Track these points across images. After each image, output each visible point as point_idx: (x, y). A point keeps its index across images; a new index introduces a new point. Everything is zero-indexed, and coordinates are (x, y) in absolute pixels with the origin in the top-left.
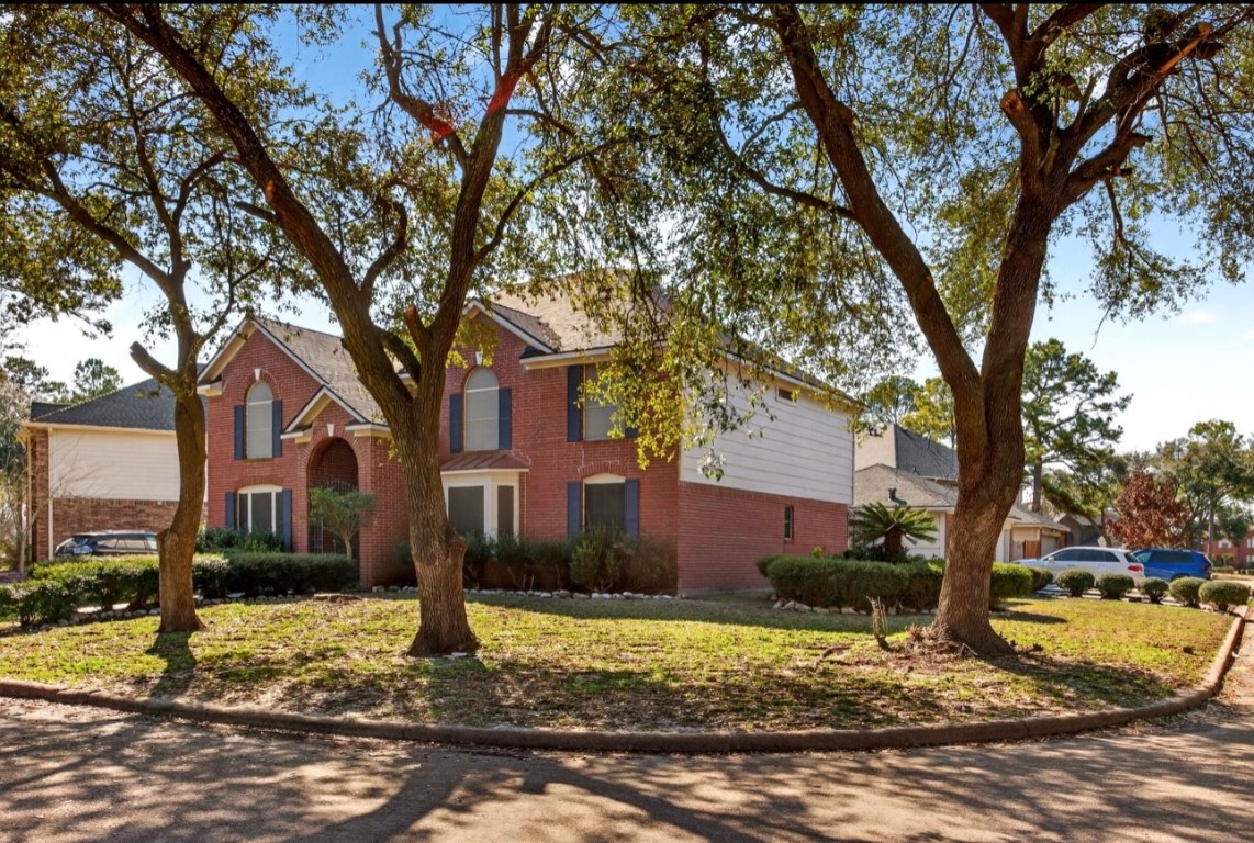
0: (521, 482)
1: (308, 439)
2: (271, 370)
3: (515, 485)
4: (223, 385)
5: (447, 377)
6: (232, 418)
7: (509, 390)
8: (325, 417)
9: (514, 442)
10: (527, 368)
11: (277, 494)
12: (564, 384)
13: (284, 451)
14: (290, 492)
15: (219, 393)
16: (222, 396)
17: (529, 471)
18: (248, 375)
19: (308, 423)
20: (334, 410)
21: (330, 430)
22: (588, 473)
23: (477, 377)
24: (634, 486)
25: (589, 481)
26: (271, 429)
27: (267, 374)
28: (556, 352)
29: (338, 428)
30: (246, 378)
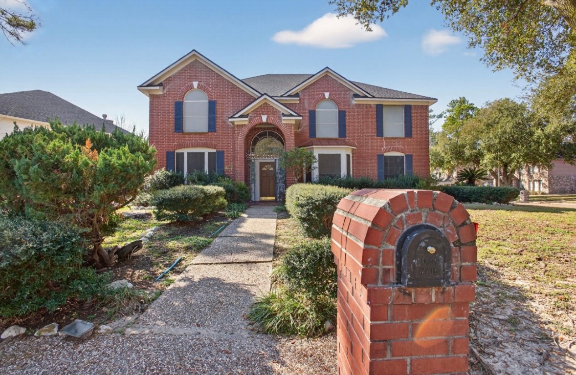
0: (353, 154)
1: (247, 123)
2: (208, 84)
3: (351, 154)
4: (164, 89)
5: (306, 102)
6: (172, 108)
7: (344, 112)
8: (258, 112)
9: (347, 135)
10: (355, 103)
11: (210, 154)
12: (375, 112)
13: (217, 129)
14: (223, 152)
15: (161, 93)
16: (163, 95)
17: (356, 148)
18: (187, 85)
19: (247, 114)
20: (265, 108)
21: (264, 118)
22: (387, 151)
23: (324, 104)
24: (409, 157)
25: (386, 154)
26: (208, 116)
27: (203, 86)
28: (373, 97)
29: (270, 118)
30: (185, 86)
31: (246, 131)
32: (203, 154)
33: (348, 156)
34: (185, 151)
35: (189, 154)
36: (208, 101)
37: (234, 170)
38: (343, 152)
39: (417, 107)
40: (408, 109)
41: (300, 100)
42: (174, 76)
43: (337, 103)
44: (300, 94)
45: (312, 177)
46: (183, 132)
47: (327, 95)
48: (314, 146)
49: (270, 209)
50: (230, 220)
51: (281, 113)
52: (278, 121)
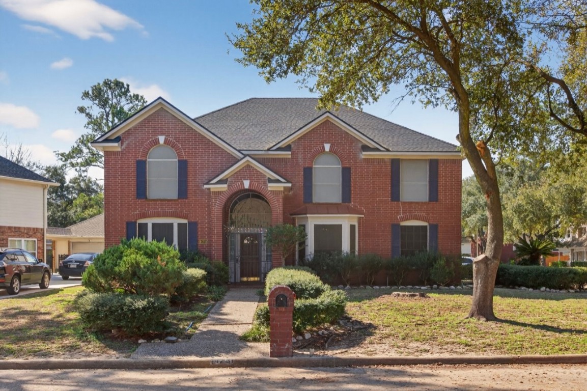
1: (225, 190)
2: (178, 140)
3: (356, 224)
4: (122, 144)
5: (300, 156)
6: (133, 169)
7: (349, 169)
8: (239, 176)
9: (352, 199)
10: (363, 157)
11: (179, 225)
12: (389, 168)
13: (190, 195)
14: (196, 224)
15: (119, 150)
16: (121, 153)
17: (363, 216)
18: (151, 140)
19: (225, 178)
20: (248, 171)
21: (247, 184)
23: (322, 158)
24: (434, 227)
25: (403, 224)
26: (177, 179)
27: (171, 141)
28: (388, 150)
29: (253, 184)
30: (149, 141)
31: (224, 199)
32: (172, 225)
33: (352, 227)
34: (149, 222)
35: (154, 225)
36: (177, 160)
37: (210, 246)
38: (346, 222)
39: (446, 161)
40: (434, 165)
41: (292, 154)
42: (135, 128)
43: (342, 159)
44: (292, 146)
45: (306, 254)
46: (146, 198)
47: (327, 147)
48: (308, 215)
49: (253, 292)
50: (212, 302)
51: (267, 178)
52: (264, 188)
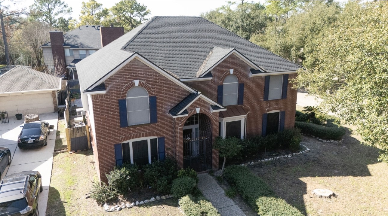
2: (148, 82)
5: (216, 78)
6: (116, 106)
7: (243, 84)
9: (244, 102)
10: (251, 76)
11: (151, 140)
12: (264, 81)
13: (159, 120)
14: (164, 138)
16: (106, 95)
18: (128, 83)
20: (199, 102)
21: (198, 110)
22: (269, 111)
24: (283, 113)
25: (268, 113)
26: (149, 109)
27: (144, 83)
28: (266, 72)
29: (202, 109)
30: (127, 85)
31: (184, 122)
32: (147, 141)
33: (245, 120)
34: (130, 142)
35: (133, 143)
36: (148, 96)
40: (286, 77)
43: (239, 78)
44: (212, 72)
46: (127, 126)
47: (232, 71)
48: (224, 118)
51: (210, 105)
52: (208, 111)
